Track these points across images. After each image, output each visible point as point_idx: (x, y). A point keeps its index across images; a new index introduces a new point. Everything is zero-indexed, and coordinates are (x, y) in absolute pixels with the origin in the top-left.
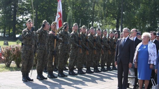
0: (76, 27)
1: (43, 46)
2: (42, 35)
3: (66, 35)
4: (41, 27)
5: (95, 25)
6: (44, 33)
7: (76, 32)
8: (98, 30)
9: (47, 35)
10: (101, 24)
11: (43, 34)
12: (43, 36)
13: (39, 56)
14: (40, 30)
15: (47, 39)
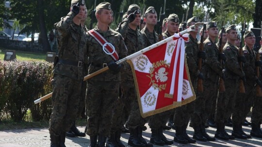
0: (151, 17)
1: (71, 69)
2: (70, 39)
3: (133, 40)
4: (70, 13)
5: (197, 11)
6: (75, 32)
7: (151, 31)
8: (210, 27)
9: (83, 39)
10: (213, 10)
11: (74, 36)
12: (73, 40)
13: (59, 95)
14: (65, 19)
15: (81, 50)
